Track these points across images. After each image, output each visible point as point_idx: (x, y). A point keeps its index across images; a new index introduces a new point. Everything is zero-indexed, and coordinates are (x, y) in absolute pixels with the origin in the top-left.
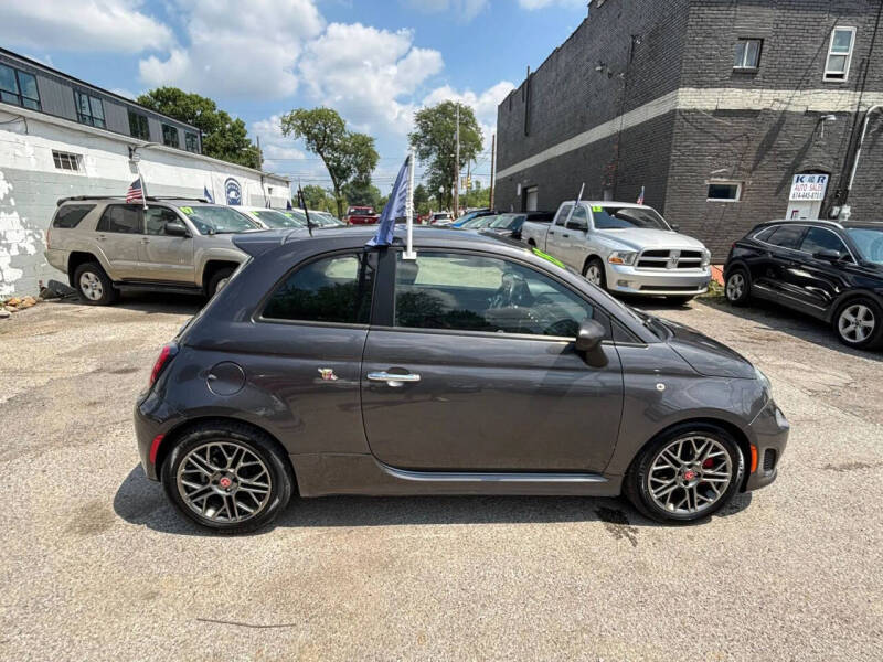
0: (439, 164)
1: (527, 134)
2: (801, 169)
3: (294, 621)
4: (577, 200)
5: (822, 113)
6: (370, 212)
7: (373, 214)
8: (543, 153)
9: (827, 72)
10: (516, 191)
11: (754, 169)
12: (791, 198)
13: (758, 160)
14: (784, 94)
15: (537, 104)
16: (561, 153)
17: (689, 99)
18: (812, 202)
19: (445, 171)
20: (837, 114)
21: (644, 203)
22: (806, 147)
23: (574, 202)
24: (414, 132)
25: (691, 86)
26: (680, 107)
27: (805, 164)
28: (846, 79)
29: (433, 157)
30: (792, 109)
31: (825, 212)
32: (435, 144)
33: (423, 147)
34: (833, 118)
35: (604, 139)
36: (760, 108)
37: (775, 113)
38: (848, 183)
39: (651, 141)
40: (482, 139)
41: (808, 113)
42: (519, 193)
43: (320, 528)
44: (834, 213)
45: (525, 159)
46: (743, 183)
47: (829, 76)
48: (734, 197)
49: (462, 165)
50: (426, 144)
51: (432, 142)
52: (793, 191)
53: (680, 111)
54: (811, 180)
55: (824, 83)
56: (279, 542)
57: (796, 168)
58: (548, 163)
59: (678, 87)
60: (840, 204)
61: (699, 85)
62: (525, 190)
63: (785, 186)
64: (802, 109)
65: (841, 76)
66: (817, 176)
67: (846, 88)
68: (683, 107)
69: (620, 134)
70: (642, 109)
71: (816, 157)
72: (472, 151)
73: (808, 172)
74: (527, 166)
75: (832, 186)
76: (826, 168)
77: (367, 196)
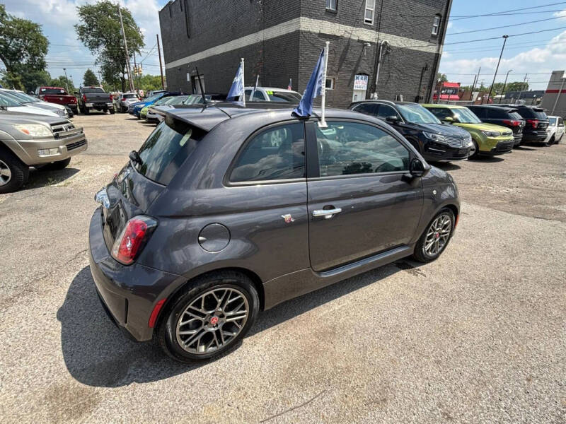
0: (109, 53)
1: (189, 37)
2: (358, 72)
3: (322, 389)
4: (255, 86)
5: (365, 42)
6: (62, 91)
7: (65, 94)
8: (205, 52)
9: (366, 19)
10: (186, 79)
11: (339, 70)
12: (354, 88)
13: (340, 66)
14: (349, 28)
15: (194, 14)
16: (219, 53)
17: (307, 24)
18: (362, 91)
19: (116, 60)
20: (371, 43)
21: (292, 89)
22: (359, 60)
23: (253, 88)
24: (80, 24)
25: (306, 16)
26: (302, 29)
27: (359, 70)
28: (372, 24)
29: (102, 48)
30: (353, 37)
31: (368, 97)
32: (103, 36)
33: (91, 38)
34: (369, 45)
35: (251, 45)
36: (339, 35)
37: (346, 39)
38: (375, 81)
39: (285, 49)
40: (142, 37)
41: (359, 41)
42: (188, 80)
43: (273, 328)
44: (371, 97)
45: (189, 55)
46: (334, 79)
47: (367, 21)
48: (330, 87)
49: (131, 56)
50: (93, 36)
51: (99, 34)
52: (355, 85)
53: (302, 32)
54: (362, 79)
55: (365, 25)
56: (256, 348)
57: (356, 72)
58: (211, 59)
59: (299, 16)
60: (373, 92)
61: (310, 16)
62: (193, 78)
63: (352, 81)
64: (356, 39)
65: (370, 22)
66: (364, 76)
67: (372, 29)
68: (303, 29)
69: (264, 43)
70: (276, 27)
71: (364, 66)
72: (136, 46)
73: (360, 74)
74: (193, 60)
75: (370, 82)
76: (367, 73)
77: (37, 77)
